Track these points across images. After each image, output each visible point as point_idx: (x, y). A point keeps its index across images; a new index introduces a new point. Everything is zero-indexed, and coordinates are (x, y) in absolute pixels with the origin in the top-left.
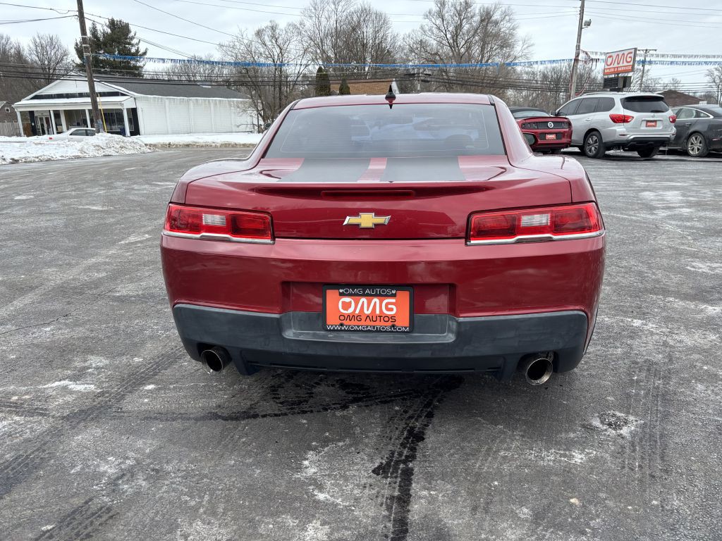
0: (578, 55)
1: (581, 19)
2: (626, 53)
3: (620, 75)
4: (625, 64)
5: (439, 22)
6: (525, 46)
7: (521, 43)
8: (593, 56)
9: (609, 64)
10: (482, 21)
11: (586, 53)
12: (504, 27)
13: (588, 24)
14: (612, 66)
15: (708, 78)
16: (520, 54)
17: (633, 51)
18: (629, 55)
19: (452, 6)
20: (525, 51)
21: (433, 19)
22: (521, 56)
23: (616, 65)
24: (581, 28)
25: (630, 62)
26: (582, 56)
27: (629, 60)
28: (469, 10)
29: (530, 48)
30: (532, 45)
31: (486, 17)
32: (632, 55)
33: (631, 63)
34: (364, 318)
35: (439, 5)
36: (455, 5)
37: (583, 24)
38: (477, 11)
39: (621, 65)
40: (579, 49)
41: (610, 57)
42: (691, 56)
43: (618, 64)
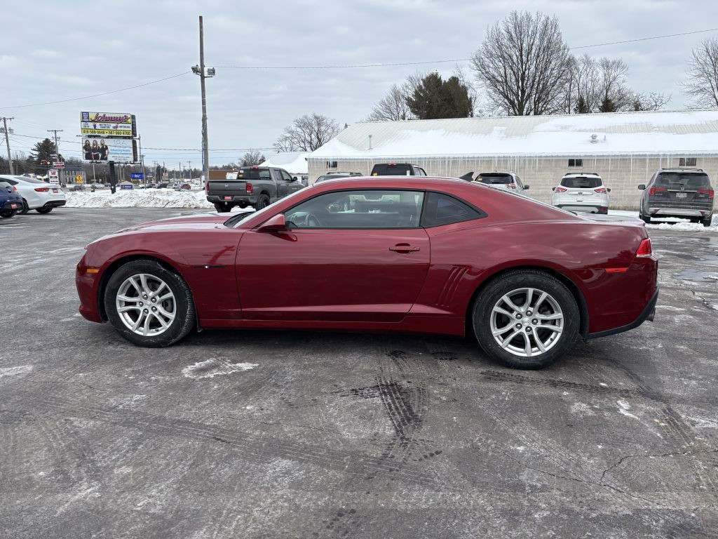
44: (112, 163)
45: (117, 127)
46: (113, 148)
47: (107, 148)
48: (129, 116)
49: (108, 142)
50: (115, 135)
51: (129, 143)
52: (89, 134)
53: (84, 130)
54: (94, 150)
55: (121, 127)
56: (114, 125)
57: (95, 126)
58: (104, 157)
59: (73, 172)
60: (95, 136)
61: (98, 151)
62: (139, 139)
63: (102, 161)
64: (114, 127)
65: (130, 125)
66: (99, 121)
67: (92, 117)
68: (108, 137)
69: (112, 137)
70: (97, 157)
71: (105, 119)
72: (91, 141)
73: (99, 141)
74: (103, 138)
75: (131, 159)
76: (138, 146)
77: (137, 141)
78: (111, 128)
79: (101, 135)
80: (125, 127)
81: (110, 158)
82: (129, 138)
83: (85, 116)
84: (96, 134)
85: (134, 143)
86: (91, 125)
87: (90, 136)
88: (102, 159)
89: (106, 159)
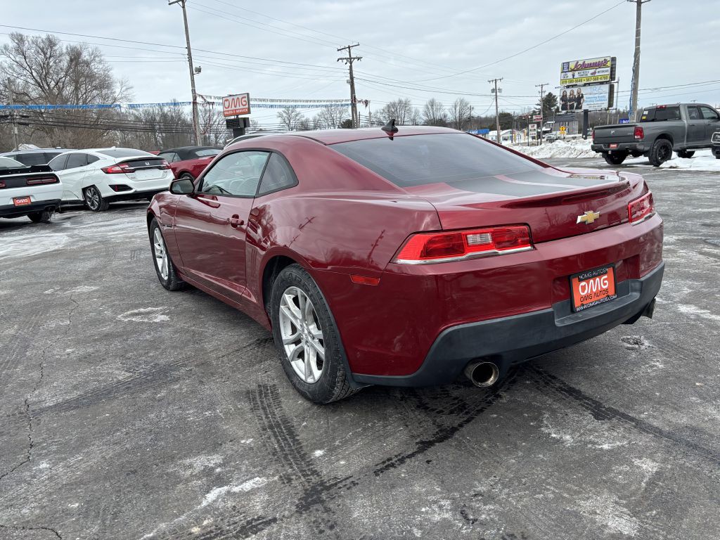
0: (195, 99)
1: (191, 65)
2: (240, 97)
3: (240, 116)
4: (242, 107)
5: (19, 58)
6: (124, 88)
7: (118, 84)
8: (209, 100)
9: (227, 106)
10: (71, 60)
11: (202, 97)
12: (96, 68)
13: (199, 70)
14: (230, 109)
15: (279, 120)
16: (120, 96)
17: (246, 95)
18: (243, 100)
19: (33, 43)
20: (125, 93)
21: (11, 56)
22: (122, 98)
23: (233, 108)
24: (192, 74)
25: (245, 105)
26: (199, 100)
27: (244, 103)
28: (55, 48)
29: (129, 91)
30: (132, 88)
31: (75, 56)
32: (246, 99)
33: (247, 106)
34: (593, 295)
35: (16, 41)
36: (37, 42)
37: (195, 71)
38: (64, 51)
39: (238, 107)
40: (195, 93)
41: (227, 100)
42: (285, 101)
43: (235, 107)
44: (586, 112)
45: (595, 73)
46: (588, 96)
47: (582, 97)
48: (609, 59)
49: (584, 91)
50: (592, 81)
51: (606, 88)
52: (568, 84)
53: (563, 81)
54: (571, 100)
55: (599, 72)
56: (593, 71)
57: (573, 76)
58: (579, 107)
59: (567, 123)
60: (573, 86)
61: (574, 100)
62: (618, 82)
63: (577, 111)
64: (592, 74)
65: (609, 69)
66: (578, 70)
67: (572, 66)
68: (585, 85)
69: (589, 84)
70: (572, 107)
71: (585, 66)
72: (568, 91)
73: (575, 90)
74: (580, 86)
75: (606, 105)
76: (615, 90)
77: (616, 85)
78: (589, 75)
79: (578, 83)
80: (603, 71)
81: (585, 106)
82: (606, 82)
83: (566, 66)
84: (574, 83)
85: (612, 88)
86: (570, 75)
87: (568, 87)
88: (577, 108)
89: (581, 108)
